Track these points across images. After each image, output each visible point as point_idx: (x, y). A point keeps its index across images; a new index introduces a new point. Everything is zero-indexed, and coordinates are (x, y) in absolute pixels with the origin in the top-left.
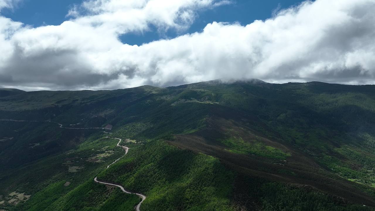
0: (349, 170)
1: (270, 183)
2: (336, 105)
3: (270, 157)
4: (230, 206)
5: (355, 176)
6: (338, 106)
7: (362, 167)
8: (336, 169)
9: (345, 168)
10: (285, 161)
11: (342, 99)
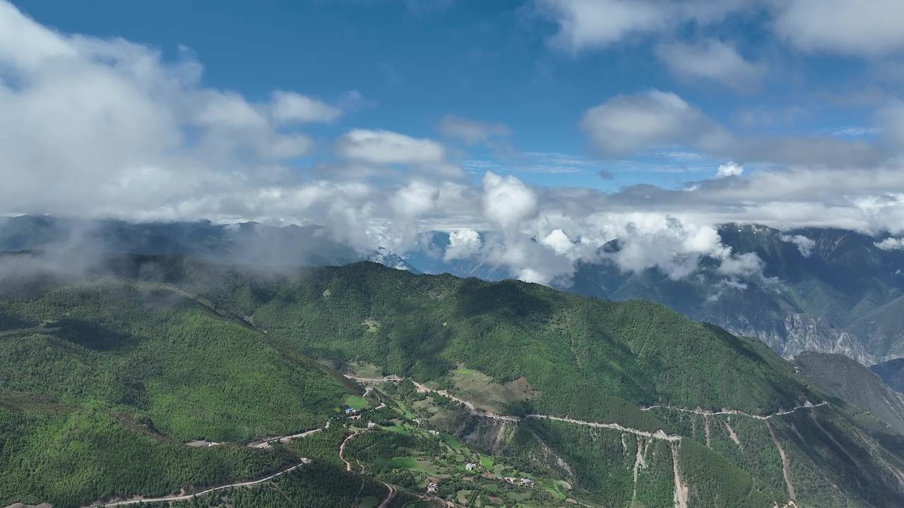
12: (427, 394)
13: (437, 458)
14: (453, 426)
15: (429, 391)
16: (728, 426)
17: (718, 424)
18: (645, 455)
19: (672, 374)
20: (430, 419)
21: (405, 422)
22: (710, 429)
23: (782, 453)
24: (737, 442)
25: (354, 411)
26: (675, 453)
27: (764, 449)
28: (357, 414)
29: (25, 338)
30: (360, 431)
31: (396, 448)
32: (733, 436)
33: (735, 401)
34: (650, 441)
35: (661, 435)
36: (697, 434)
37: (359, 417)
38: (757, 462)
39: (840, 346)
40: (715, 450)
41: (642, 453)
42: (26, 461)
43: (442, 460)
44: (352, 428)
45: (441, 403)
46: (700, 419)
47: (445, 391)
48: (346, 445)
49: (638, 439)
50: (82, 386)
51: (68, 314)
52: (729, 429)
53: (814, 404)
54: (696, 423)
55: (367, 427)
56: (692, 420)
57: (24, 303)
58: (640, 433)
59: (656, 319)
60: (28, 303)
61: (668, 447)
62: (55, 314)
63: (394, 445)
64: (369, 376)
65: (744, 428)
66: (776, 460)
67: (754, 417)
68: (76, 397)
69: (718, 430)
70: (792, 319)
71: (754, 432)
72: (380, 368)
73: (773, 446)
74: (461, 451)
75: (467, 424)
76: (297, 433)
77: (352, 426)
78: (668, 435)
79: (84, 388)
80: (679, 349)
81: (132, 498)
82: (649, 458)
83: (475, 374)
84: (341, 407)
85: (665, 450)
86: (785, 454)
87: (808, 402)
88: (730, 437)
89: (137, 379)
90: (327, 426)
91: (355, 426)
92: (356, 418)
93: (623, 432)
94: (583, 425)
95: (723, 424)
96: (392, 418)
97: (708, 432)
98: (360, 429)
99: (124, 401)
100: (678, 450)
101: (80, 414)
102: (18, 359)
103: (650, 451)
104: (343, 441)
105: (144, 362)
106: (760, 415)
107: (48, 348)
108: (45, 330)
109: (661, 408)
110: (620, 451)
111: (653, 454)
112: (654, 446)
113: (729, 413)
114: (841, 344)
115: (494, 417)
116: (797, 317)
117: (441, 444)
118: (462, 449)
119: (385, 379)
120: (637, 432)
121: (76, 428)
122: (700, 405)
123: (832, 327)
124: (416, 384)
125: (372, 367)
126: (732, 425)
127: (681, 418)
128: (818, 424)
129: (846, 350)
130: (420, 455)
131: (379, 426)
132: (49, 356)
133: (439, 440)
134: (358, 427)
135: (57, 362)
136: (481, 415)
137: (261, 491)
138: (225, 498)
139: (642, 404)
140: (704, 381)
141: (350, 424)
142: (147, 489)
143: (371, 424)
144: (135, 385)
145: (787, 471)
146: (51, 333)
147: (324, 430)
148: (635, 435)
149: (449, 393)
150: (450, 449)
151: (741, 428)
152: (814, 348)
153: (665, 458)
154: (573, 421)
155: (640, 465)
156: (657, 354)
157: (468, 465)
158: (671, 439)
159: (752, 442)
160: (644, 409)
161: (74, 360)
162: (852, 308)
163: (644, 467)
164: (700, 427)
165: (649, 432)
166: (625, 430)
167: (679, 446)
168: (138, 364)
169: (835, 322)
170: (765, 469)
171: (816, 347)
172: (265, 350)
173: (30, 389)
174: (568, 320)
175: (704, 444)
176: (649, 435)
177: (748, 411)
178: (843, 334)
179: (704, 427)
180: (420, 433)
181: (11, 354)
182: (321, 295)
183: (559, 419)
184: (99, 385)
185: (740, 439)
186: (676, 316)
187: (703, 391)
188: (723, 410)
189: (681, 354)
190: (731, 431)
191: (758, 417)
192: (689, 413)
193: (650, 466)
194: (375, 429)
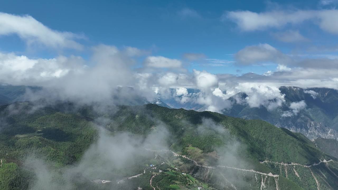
12: (178, 157)
13: (187, 185)
14: (189, 170)
15: (179, 155)
16: (294, 170)
17: (290, 169)
18: (265, 182)
19: (271, 149)
20: (180, 167)
21: (172, 170)
22: (287, 171)
23: (317, 181)
24: (298, 176)
25: (153, 166)
26: (276, 182)
27: (309, 179)
28: (155, 167)
29: (31, 138)
30: (157, 174)
31: (171, 181)
32: (296, 174)
33: (296, 160)
34: (266, 177)
35: (270, 174)
36: (282, 173)
37: (155, 168)
38: (307, 184)
39: (330, 134)
40: (290, 179)
41: (264, 182)
43: (189, 186)
44: (154, 173)
45: (184, 160)
46: (283, 167)
47: (185, 156)
48: (152, 180)
49: (261, 176)
50: (53, 157)
51: (45, 127)
52: (295, 171)
53: (327, 161)
54: (282, 168)
55: (159, 172)
56: (280, 167)
57: (28, 123)
58: (262, 174)
59: (264, 127)
60: (30, 123)
61: (274, 179)
62: (40, 128)
63: (170, 180)
65: (301, 171)
66: (315, 184)
67: (304, 166)
68: (51, 162)
69: (290, 172)
70: (310, 123)
71: (305, 172)
73: (313, 178)
74: (195, 182)
75: (195, 169)
76: (134, 176)
77: (153, 172)
78: (273, 174)
79: (54, 158)
80: (273, 139)
82: (266, 184)
83: (196, 149)
84: (149, 164)
85: (273, 180)
86: (318, 181)
87: (325, 160)
88: (295, 174)
89: (72, 154)
90: (144, 172)
91: (154, 172)
92: (155, 169)
93: (256, 173)
94: (239, 170)
95: (292, 169)
96: (167, 168)
97: (286, 172)
98: (156, 173)
100: (278, 181)
101: (55, 171)
102: (29, 147)
103: (267, 181)
104: (151, 178)
105: (74, 147)
106: (307, 165)
107: (40, 142)
108: (37, 134)
109: (268, 162)
110: (255, 181)
111: (268, 182)
112: (268, 179)
113: (294, 164)
114: (330, 133)
115: (205, 167)
116: (312, 123)
117: (187, 179)
118: (195, 181)
120: (261, 173)
121: (55, 177)
122: (283, 161)
123: (326, 127)
124: (174, 153)
126: (296, 169)
127: (276, 166)
128: (329, 169)
129: (332, 136)
130: (180, 184)
131: (163, 172)
132: (40, 146)
133: (186, 177)
134: (156, 172)
135: (43, 148)
136: (200, 166)
139: (260, 161)
140: (284, 152)
141: (153, 171)
143: (160, 171)
144: (72, 157)
145: (319, 188)
146: (40, 136)
147: (144, 174)
148: (260, 174)
149: (186, 156)
150: (191, 181)
151: (299, 170)
152: (319, 135)
153: (273, 184)
154: (236, 168)
155: (263, 186)
156: (265, 141)
157: (199, 187)
158: (275, 176)
159: (304, 176)
160: (261, 163)
161: (50, 147)
162: (333, 119)
163: (265, 187)
164: (283, 170)
165: (266, 173)
166: (256, 172)
167: (278, 179)
168: (72, 148)
169: (327, 125)
170: (310, 187)
171: (320, 134)
173: (35, 159)
174: (230, 127)
175: (285, 177)
176: (266, 174)
177: (302, 164)
178: (331, 130)
179: (285, 170)
180: (179, 175)
181: (27, 145)
182: (135, 117)
183: (230, 167)
184: (59, 157)
185: (299, 175)
186: (271, 126)
187: (284, 156)
188: (292, 163)
189: (274, 141)
190: (296, 172)
191: (306, 166)
192: (279, 164)
193: (267, 187)
194: (162, 173)
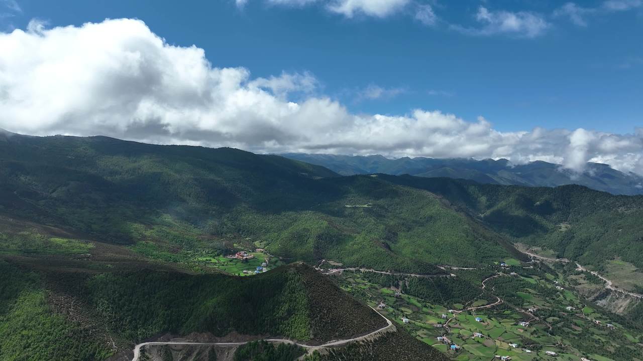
0: (169, 254)
1: (96, 277)
2: (140, 172)
3: (63, 253)
4: (51, 314)
5: (176, 260)
6: (142, 174)
7: (181, 248)
8: (154, 255)
9: (164, 253)
10: (90, 254)
11: (146, 164)
12: (582, 272)
15: (584, 270)
28: (508, 267)
37: (508, 269)
42: (339, 248)
45: (590, 279)
47: (597, 272)
48: (490, 279)
55: (510, 274)
64: (547, 257)
72: (557, 253)
76: (463, 267)
81: (370, 269)
84: (499, 262)
89: (395, 231)
90: (483, 268)
92: (505, 269)
98: (504, 274)
99: (386, 238)
104: (489, 277)
115: (623, 292)
118: (574, 299)
119: (558, 260)
124: (578, 265)
125: (552, 252)
130: (536, 294)
131: (519, 276)
136: (614, 289)
137: (423, 280)
138: (406, 279)
142: (376, 267)
143: (513, 274)
149: (599, 273)
157: (570, 307)
172: (464, 226)
180: (545, 285)
182: (532, 205)
194: (515, 276)
